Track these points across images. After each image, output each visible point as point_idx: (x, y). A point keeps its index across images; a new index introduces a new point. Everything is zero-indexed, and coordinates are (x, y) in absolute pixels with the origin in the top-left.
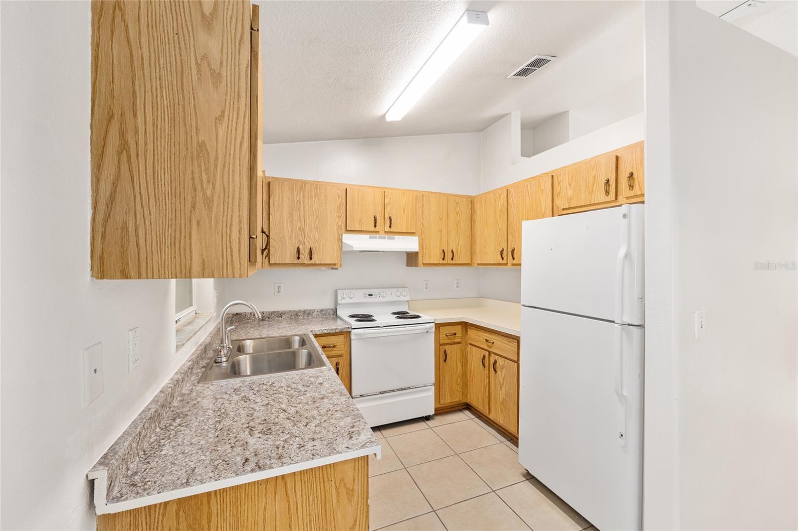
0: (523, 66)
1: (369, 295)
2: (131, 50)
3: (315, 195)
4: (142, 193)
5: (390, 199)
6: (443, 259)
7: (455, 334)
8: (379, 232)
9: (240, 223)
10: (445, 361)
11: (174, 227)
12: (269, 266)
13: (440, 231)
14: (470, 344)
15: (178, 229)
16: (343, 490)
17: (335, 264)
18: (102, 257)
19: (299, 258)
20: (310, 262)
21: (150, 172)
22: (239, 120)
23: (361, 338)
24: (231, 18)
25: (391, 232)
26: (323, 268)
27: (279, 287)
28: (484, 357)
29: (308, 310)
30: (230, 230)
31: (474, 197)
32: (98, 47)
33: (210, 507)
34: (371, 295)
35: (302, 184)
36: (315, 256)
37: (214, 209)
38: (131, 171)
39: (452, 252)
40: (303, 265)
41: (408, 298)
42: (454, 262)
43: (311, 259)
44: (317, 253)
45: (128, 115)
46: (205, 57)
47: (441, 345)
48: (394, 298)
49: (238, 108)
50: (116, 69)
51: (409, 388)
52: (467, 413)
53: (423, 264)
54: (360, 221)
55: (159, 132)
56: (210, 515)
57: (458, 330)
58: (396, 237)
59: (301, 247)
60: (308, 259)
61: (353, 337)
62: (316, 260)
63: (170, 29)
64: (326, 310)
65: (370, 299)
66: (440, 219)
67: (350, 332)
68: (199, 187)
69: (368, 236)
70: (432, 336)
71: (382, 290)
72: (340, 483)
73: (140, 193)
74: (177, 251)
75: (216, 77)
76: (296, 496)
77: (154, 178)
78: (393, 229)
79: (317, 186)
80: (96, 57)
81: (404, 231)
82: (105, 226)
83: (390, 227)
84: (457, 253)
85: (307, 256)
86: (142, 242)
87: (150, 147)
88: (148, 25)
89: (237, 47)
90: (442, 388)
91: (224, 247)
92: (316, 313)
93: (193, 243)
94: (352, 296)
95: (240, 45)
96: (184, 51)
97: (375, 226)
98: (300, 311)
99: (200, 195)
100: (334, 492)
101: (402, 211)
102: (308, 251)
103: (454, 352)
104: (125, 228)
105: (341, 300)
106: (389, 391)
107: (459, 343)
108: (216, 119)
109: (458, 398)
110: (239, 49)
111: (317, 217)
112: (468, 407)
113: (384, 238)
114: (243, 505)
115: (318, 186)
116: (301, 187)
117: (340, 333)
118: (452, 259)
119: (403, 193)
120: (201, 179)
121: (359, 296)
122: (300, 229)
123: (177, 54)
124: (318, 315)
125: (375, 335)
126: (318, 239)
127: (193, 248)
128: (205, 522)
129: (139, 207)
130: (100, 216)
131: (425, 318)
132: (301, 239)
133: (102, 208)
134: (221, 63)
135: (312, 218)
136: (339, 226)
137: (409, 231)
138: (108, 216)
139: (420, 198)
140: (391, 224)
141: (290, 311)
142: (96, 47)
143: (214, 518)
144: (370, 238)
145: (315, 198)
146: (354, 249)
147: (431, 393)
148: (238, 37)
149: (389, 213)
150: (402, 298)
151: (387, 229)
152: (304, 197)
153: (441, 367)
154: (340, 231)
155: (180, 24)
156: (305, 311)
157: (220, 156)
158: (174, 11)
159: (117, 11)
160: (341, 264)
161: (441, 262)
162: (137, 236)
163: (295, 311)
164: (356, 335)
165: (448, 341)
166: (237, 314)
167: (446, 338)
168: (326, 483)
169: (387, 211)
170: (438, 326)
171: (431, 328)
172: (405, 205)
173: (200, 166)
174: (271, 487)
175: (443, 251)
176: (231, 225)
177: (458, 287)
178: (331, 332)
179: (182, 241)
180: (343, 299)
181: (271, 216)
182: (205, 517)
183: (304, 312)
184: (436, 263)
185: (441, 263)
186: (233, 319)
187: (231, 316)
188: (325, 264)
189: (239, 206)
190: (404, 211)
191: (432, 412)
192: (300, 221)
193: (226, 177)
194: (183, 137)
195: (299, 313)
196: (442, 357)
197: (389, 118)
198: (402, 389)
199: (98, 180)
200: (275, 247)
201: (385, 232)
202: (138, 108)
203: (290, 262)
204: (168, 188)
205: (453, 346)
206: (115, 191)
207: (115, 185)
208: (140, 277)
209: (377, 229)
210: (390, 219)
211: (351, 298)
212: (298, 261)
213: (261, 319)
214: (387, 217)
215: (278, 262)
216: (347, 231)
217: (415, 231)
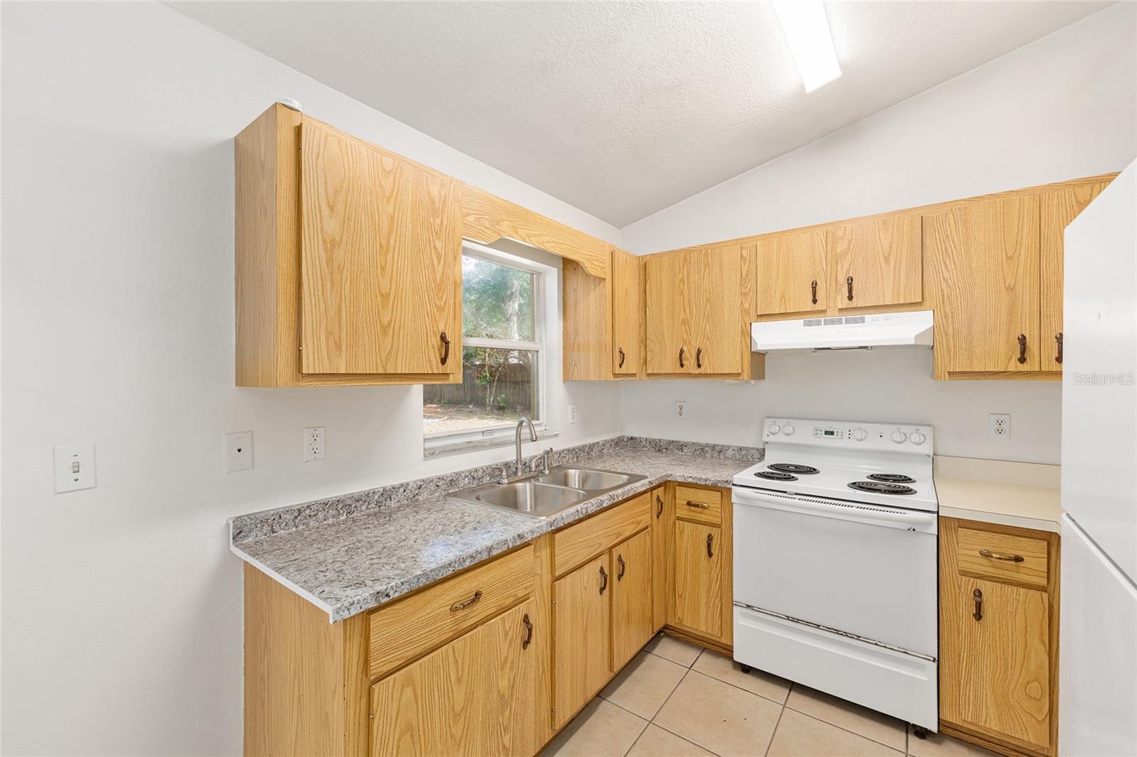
1: (826, 433)
3: (705, 267)
5: (850, 241)
6: (1022, 360)
7: (1015, 559)
8: (825, 311)
10: (978, 616)
11: (254, 346)
12: (647, 378)
13: (1010, 289)
17: (739, 375)
19: (682, 365)
20: (698, 371)
25: (853, 309)
27: (681, 407)
29: (718, 445)
34: (832, 433)
35: (686, 255)
36: (705, 361)
40: (689, 375)
41: (926, 449)
43: (699, 366)
44: (708, 358)
47: (964, 573)
48: (873, 444)
53: (949, 373)
54: (783, 295)
57: (1031, 550)
58: (868, 317)
59: (685, 349)
60: (696, 366)
61: (734, 499)
62: (707, 367)
64: (748, 449)
65: (826, 441)
66: (1010, 258)
67: (730, 489)
69: (801, 321)
71: (858, 425)
74: (255, 365)
78: (855, 303)
79: (707, 251)
81: (887, 303)
83: (850, 298)
85: (693, 361)
86: (246, 359)
87: (248, 284)
90: (966, 684)
92: (730, 453)
94: (790, 430)
97: (815, 301)
98: (707, 445)
101: (882, 260)
102: (694, 354)
103: (1011, 604)
105: (768, 435)
111: (708, 300)
113: (840, 322)
115: (710, 251)
116: (685, 259)
117: (714, 488)
118: (1057, 360)
119: (886, 222)
121: (805, 434)
122: (683, 322)
126: (709, 335)
131: (924, 495)
132: (685, 336)
135: (700, 302)
136: (745, 310)
137: (902, 301)
140: (850, 292)
141: (693, 443)
144: (805, 325)
145: (705, 271)
147: (925, 677)
149: (848, 271)
150: (910, 448)
151: (842, 301)
152: (689, 273)
153: (963, 629)
154: (747, 319)
156: (715, 446)
160: (749, 374)
161: (1014, 366)
163: (700, 445)
164: (739, 497)
165: (988, 570)
166: (632, 438)
169: (842, 267)
170: (953, 525)
171: (929, 524)
172: (891, 247)
173: (261, 292)
175: (1023, 340)
178: (699, 482)
180: (773, 434)
181: (647, 308)
183: (713, 447)
184: (993, 369)
185: (1012, 368)
186: (628, 444)
187: (626, 440)
188: (723, 374)
190: (887, 260)
191: (932, 725)
192: (684, 310)
195: (706, 449)
196: (964, 602)
200: (652, 351)
201: (841, 310)
203: (671, 372)
209: (818, 306)
210: (850, 282)
211: (788, 435)
212: (680, 370)
213: (657, 449)
214: (842, 279)
215: (655, 372)
216: (761, 317)
217: (920, 300)
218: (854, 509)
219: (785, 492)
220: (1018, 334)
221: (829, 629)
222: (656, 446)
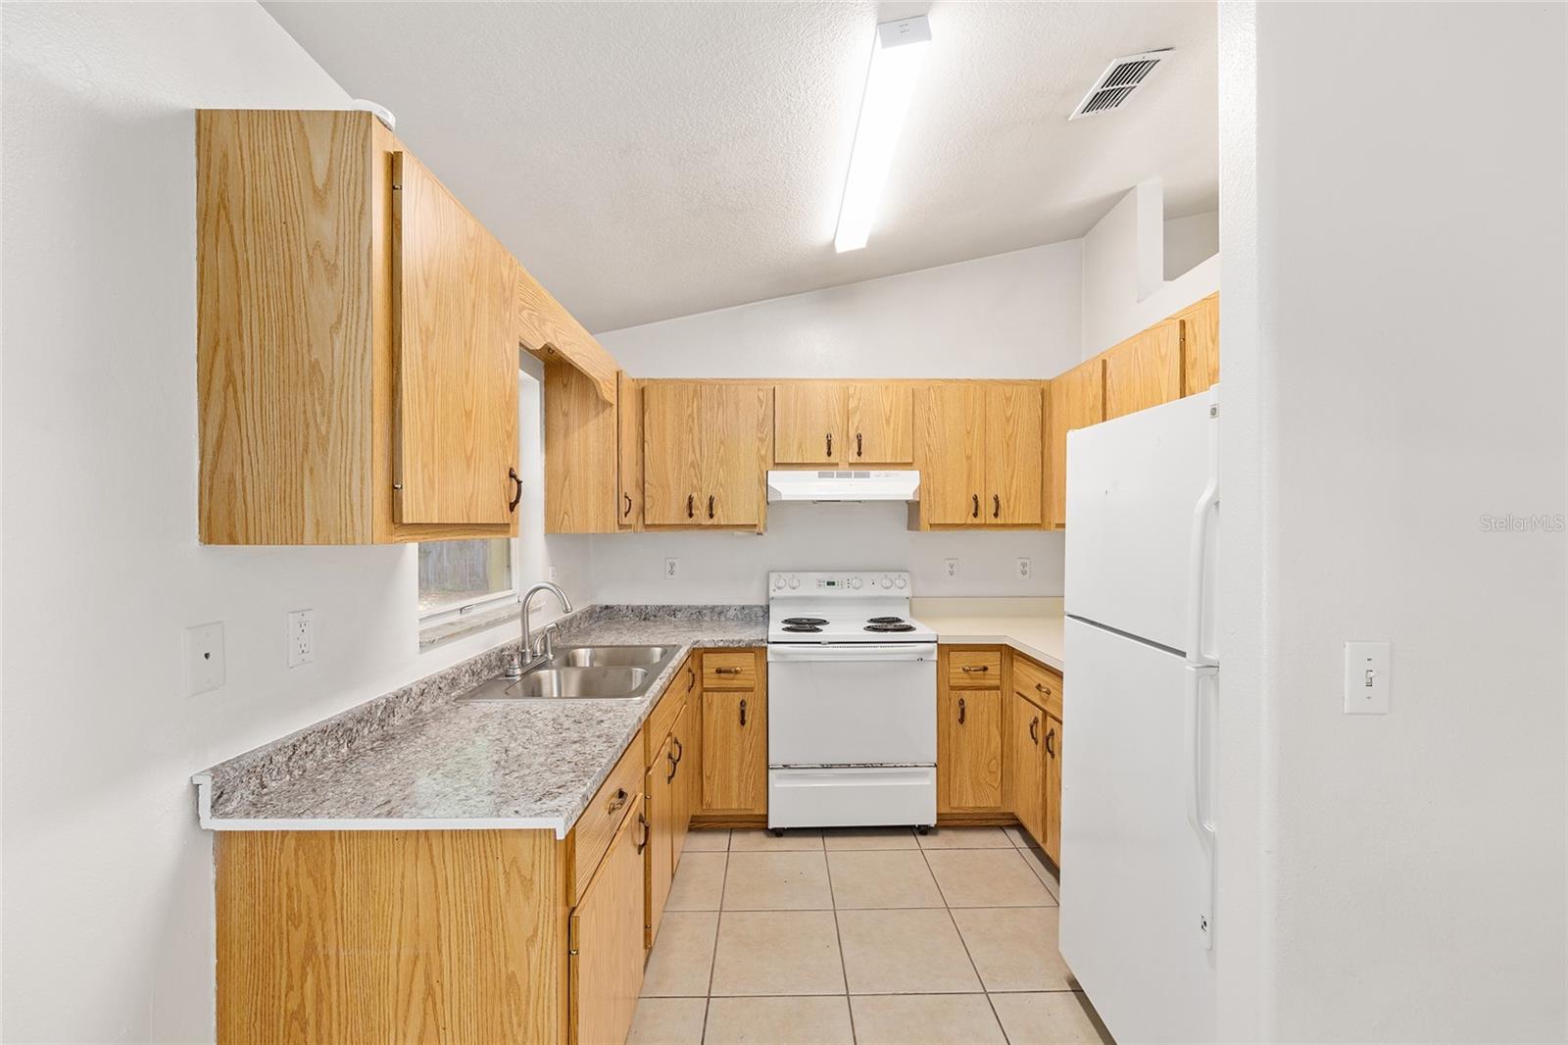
0: (1096, 86)
1: (829, 584)
2: (236, 256)
3: (719, 404)
4: (249, 434)
5: (860, 400)
6: (975, 515)
7: (985, 669)
8: (837, 464)
10: (962, 721)
11: (283, 478)
12: (644, 530)
13: (969, 458)
14: (1018, 693)
15: (288, 481)
16: (515, 877)
17: (755, 526)
18: (209, 518)
19: (691, 515)
20: (710, 522)
21: (257, 408)
22: (360, 324)
23: (786, 661)
24: (349, 184)
25: (861, 464)
26: (738, 533)
27: (672, 565)
28: (1036, 721)
29: (718, 606)
31: (1050, 382)
32: (203, 260)
33: (333, 855)
34: (833, 584)
35: (696, 386)
36: (718, 511)
37: (330, 450)
38: (237, 409)
39: (996, 499)
40: (699, 526)
41: (907, 592)
42: (999, 521)
43: (711, 516)
44: (722, 507)
45: (234, 340)
46: (318, 245)
47: (952, 688)
48: (877, 591)
49: (359, 308)
50: (221, 283)
51: (881, 766)
52: (1015, 835)
53: (931, 525)
54: (800, 447)
55: (266, 355)
56: (333, 864)
57: (992, 660)
58: (873, 473)
59: (695, 495)
60: (708, 516)
61: (770, 658)
62: (720, 518)
63: (277, 217)
64: (750, 607)
65: (829, 591)
66: (969, 433)
67: (766, 648)
68: (312, 423)
69: (817, 472)
70: (931, 669)
71: (855, 574)
72: (511, 865)
73: (247, 436)
74: (288, 509)
75: (331, 269)
76: (445, 868)
77: (262, 416)
78: (864, 458)
79: (721, 386)
80: (201, 274)
81: (888, 461)
82: (212, 479)
83: (859, 454)
84: (1008, 502)
85: (704, 511)
86: (249, 498)
87: (257, 374)
88: (253, 220)
89: (357, 226)
90: (955, 776)
91: (343, 502)
92: (732, 613)
93: (306, 497)
94: (795, 584)
95: (360, 218)
96: (292, 244)
97: (829, 454)
98: (706, 607)
99: (313, 432)
100: (502, 877)
101: (884, 422)
102: (706, 502)
103: (981, 705)
104: (232, 481)
105: (774, 590)
106: (840, 766)
107: (997, 688)
108: (332, 327)
109: (990, 801)
110: (359, 224)
111: (722, 442)
112: (1020, 827)
113: (849, 476)
114: (374, 861)
115: (724, 387)
116: (695, 391)
117: (748, 649)
118: (996, 515)
119: (887, 388)
120: (314, 413)
121: (809, 585)
122: (692, 465)
123: (286, 249)
124: (736, 616)
125: (807, 658)
126: (723, 482)
127: (306, 504)
128: (328, 874)
129: (246, 454)
130: (208, 468)
131: (923, 630)
132: (695, 482)
133: (209, 457)
134: (337, 250)
135: (712, 443)
136: (762, 457)
137: (898, 461)
138: (215, 466)
139: (919, 394)
140: (860, 448)
141: (689, 607)
142: (201, 259)
143: (338, 870)
144: (820, 476)
145: (718, 408)
146: (783, 499)
147: (929, 781)
148: (358, 208)
149: (858, 427)
150: (894, 592)
151: (853, 458)
152: (699, 409)
153: (953, 734)
154: (763, 466)
155: (288, 209)
156: (714, 607)
157: (337, 381)
158: (281, 194)
159: (222, 211)
160: (765, 526)
161: (971, 520)
162: (244, 490)
163: (697, 607)
164: (775, 654)
165: (967, 682)
166: (607, 607)
167: (965, 675)
168: (490, 860)
169: (853, 423)
170: (946, 650)
171: (930, 652)
172: (891, 411)
173: (313, 394)
174: (410, 845)
175: (975, 499)
177: (1024, 573)
178: (731, 645)
179: (293, 496)
180: (779, 588)
181: (646, 445)
182: (327, 865)
183: (713, 609)
184: (958, 522)
185: (969, 522)
186: (602, 615)
187: (598, 610)
188: (738, 525)
189: (361, 445)
190: (888, 422)
191: (932, 822)
192: (694, 451)
193: (344, 406)
194: (293, 357)
196: (954, 714)
198: (865, 766)
199: (205, 423)
200: (652, 497)
201: (850, 464)
202: (245, 329)
203: (677, 523)
204: (277, 427)
205: (979, 693)
206: (222, 436)
207: (221, 427)
208: (247, 543)
209: (833, 459)
210: (859, 438)
211: (794, 588)
212: (689, 521)
213: (643, 617)
214: (853, 435)
215: (657, 523)
216: (778, 465)
217: (911, 461)
218: (879, 648)
219: (819, 643)
220: (972, 495)
221: (858, 766)
222: (641, 614)
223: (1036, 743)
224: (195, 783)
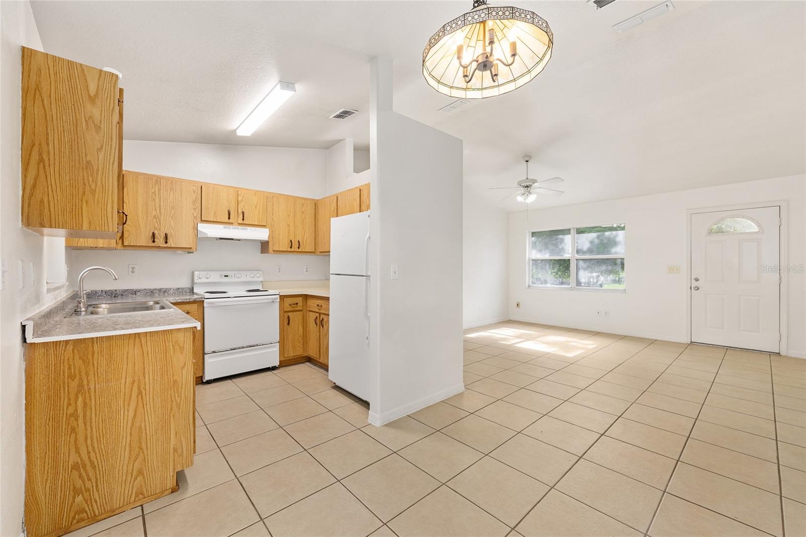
0: (338, 113)
1: (225, 276)
2: (45, 112)
3: (171, 189)
4: (52, 184)
5: (243, 197)
6: (291, 247)
7: (297, 304)
8: (232, 223)
9: (112, 203)
10: (288, 324)
11: (72, 203)
12: (123, 248)
13: (289, 225)
14: (310, 311)
15: (74, 205)
16: (177, 347)
17: (191, 248)
18: (28, 216)
19: (154, 242)
20: (166, 245)
21: (57, 174)
22: (112, 151)
23: (212, 306)
24: (107, 98)
25: (244, 224)
26: (179, 252)
27: (133, 268)
28: (317, 318)
29: (163, 289)
30: (107, 207)
31: (318, 200)
32: (25, 109)
33: (93, 349)
34: (227, 276)
35: (157, 179)
36: (170, 240)
37: (97, 195)
38: (45, 173)
39: (299, 242)
40: (159, 247)
41: (261, 279)
42: (300, 250)
43: (166, 243)
44: (172, 238)
45: (44, 145)
46: (90, 117)
47: (285, 312)
48: (248, 279)
49: (111, 145)
50: (36, 120)
51: (257, 345)
52: (308, 364)
53: (274, 251)
54: (215, 214)
55: (62, 154)
56: (93, 353)
57: (299, 301)
58: (249, 228)
59: (156, 232)
60: (164, 242)
61: (205, 305)
62: (171, 243)
63: (69, 102)
64: (183, 289)
65: (226, 279)
66: (288, 216)
67: (203, 301)
68: (87, 184)
69: (223, 226)
70: (277, 305)
71: (238, 272)
72: (175, 344)
73: (51, 184)
74: (74, 215)
75: (98, 128)
76: (147, 347)
77: (59, 177)
78: (245, 222)
79: (172, 182)
80: (24, 115)
81: (256, 224)
82: (30, 199)
83: (243, 220)
84: (303, 243)
85: (162, 240)
86: (52, 210)
87: (57, 162)
88: (56, 99)
89: (111, 114)
90: (286, 345)
91: (103, 215)
92: (172, 291)
93: (84, 212)
94: (208, 276)
95: (112, 112)
96: (77, 114)
97: (229, 218)
98: (155, 289)
99: (88, 188)
100: (171, 348)
101: (254, 207)
102: (163, 236)
103: (296, 318)
104: (42, 202)
105: (197, 280)
106: (239, 348)
107: (301, 311)
108: (98, 149)
109: (299, 352)
110: (112, 114)
111: (173, 208)
112: (309, 360)
113: (238, 228)
114: (114, 349)
115: (174, 182)
116: (157, 181)
117: (195, 302)
118: (299, 248)
119: (255, 194)
120: (88, 180)
121: (215, 277)
122: (155, 217)
123: (74, 115)
124: (174, 293)
125: (226, 304)
126: (173, 227)
127: (84, 214)
128: (90, 357)
129: (50, 192)
130: (27, 195)
131: (272, 291)
132: (156, 225)
133: (28, 191)
134: (101, 121)
135: (167, 208)
136: (194, 217)
137: (260, 224)
138: (31, 195)
139: (270, 198)
140: (243, 217)
141: (145, 289)
142: (24, 109)
143: (96, 355)
144: (224, 228)
145: (170, 192)
146: (209, 236)
147: (276, 349)
148: (111, 108)
149: (242, 209)
150: (256, 279)
151: (240, 221)
152: (159, 190)
153: (285, 329)
154: (195, 221)
155: (75, 100)
156: (161, 289)
157: (100, 169)
158: (71, 93)
159: (37, 91)
160: (196, 249)
161: (289, 249)
162: (49, 206)
163: (150, 289)
164: (208, 303)
165: (291, 309)
167: (290, 307)
168: (167, 342)
169: (240, 207)
170: (282, 298)
171: (277, 298)
172: (257, 203)
173: (87, 173)
174: (132, 341)
175: (291, 241)
176: (107, 204)
177: (307, 271)
178: (185, 301)
179: (77, 211)
180: (200, 278)
181: (124, 204)
182: (90, 353)
184: (284, 250)
185: (289, 250)
188: (181, 248)
189: (112, 195)
190: (256, 208)
191: (277, 364)
192: (156, 210)
193: (104, 180)
194: (77, 157)
195: (155, 291)
196: (286, 321)
197: (239, 133)
198: (250, 347)
199: (25, 177)
200: (129, 231)
201: (239, 224)
202: (50, 141)
203: (145, 245)
204: (68, 183)
205: (295, 313)
206: (36, 183)
207: (36, 180)
208: (51, 227)
209: (231, 221)
210: (243, 213)
211: (207, 278)
212: (153, 244)
213: (113, 296)
214: (240, 211)
215: (132, 244)
216: (202, 221)
217: (265, 224)
220: (290, 240)
221: (247, 347)
222: (112, 294)
223: (317, 325)
224: (23, 324)
